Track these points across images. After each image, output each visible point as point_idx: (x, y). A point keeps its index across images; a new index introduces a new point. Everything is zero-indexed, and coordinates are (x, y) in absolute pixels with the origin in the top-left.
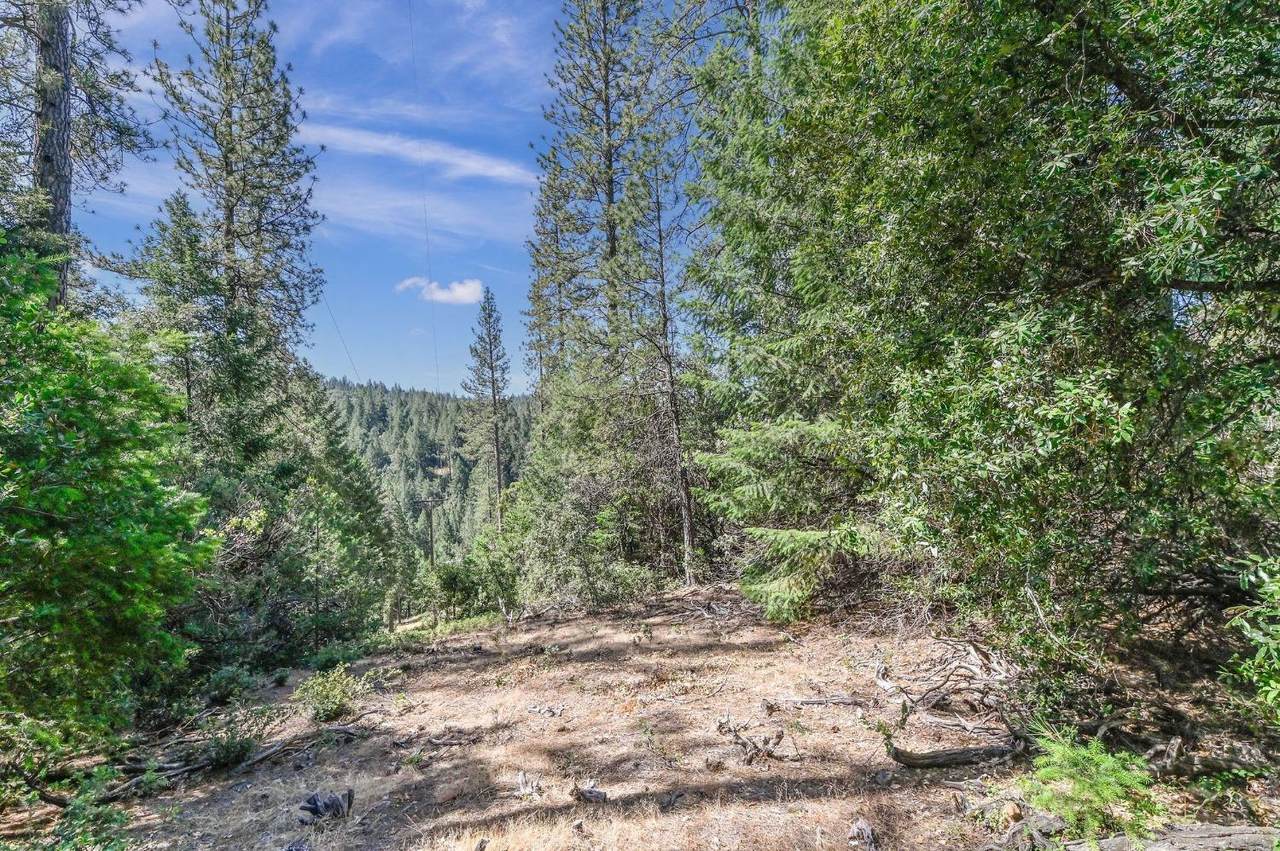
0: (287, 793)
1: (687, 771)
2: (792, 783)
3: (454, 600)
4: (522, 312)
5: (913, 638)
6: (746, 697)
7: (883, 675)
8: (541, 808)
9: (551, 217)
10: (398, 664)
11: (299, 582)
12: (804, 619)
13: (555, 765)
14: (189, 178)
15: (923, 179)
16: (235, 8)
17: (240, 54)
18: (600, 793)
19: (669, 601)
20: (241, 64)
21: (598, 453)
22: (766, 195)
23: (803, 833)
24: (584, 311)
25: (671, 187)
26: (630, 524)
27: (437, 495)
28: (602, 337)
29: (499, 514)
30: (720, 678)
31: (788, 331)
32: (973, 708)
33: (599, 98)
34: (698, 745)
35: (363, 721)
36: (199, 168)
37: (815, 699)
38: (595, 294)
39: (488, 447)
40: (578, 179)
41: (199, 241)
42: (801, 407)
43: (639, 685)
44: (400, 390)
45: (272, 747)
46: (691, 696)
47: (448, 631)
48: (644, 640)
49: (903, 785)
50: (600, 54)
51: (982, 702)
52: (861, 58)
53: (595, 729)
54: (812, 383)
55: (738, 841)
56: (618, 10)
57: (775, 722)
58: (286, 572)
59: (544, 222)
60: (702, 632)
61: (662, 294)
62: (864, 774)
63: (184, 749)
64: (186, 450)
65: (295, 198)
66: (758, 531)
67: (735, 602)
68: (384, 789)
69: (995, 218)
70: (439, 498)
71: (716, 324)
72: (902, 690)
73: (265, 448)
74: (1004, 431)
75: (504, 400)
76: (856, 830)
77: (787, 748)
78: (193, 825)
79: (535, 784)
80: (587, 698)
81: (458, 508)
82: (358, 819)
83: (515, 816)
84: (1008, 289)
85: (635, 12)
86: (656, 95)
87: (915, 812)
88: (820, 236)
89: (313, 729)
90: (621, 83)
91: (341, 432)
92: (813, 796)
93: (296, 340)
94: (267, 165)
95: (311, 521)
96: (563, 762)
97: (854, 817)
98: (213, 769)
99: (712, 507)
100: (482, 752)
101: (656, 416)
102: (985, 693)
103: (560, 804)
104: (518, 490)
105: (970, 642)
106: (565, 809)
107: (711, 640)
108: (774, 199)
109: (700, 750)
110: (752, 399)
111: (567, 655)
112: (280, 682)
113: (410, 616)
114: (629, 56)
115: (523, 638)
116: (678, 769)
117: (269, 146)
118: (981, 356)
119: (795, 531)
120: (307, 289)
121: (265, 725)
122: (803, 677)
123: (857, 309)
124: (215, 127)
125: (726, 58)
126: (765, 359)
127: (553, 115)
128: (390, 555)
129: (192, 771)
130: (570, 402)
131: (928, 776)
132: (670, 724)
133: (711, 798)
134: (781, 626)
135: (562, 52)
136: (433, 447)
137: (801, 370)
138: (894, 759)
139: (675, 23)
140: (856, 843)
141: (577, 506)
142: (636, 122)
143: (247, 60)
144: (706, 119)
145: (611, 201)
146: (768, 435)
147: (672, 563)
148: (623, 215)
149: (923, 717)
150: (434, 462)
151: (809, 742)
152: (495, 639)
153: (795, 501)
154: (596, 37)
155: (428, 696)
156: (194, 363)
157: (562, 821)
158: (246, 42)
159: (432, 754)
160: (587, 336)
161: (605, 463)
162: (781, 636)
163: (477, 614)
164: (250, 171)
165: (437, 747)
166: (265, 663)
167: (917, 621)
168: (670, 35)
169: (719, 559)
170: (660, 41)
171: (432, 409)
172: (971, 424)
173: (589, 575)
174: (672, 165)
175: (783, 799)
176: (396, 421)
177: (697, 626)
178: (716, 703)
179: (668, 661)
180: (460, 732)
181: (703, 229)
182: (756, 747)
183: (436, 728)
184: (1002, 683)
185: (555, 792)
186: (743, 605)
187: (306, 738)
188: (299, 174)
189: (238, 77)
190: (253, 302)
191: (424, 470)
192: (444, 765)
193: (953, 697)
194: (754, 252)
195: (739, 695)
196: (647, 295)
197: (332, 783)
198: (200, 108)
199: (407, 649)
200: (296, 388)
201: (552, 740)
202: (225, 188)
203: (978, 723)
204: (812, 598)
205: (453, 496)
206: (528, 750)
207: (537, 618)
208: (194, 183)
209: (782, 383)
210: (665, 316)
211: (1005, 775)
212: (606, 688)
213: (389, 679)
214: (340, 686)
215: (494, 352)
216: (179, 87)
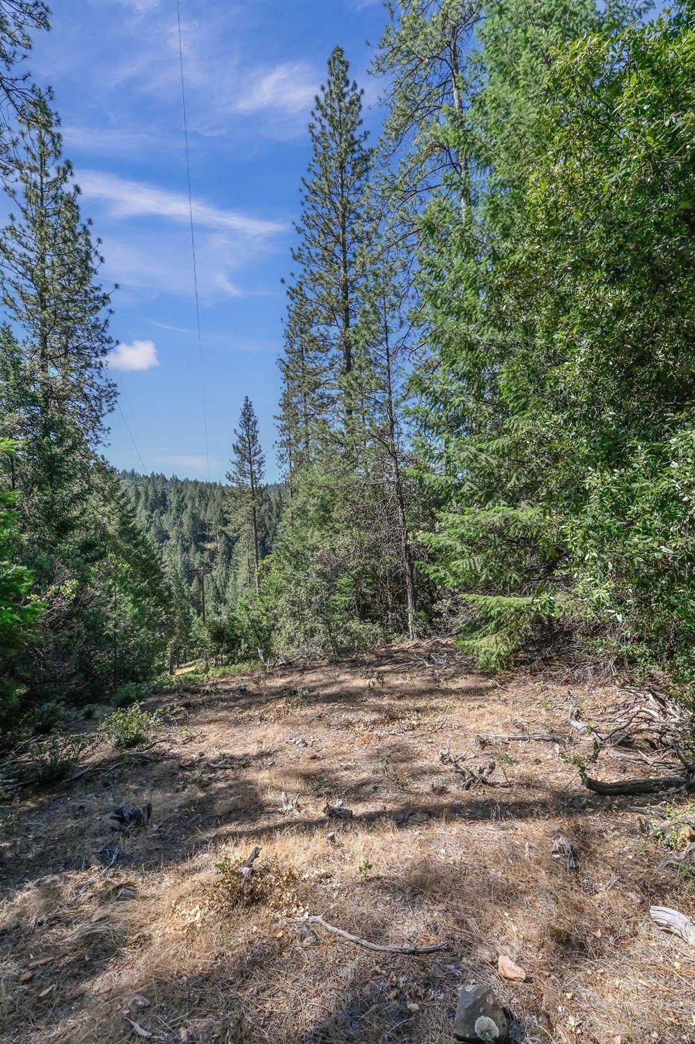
0: (100, 805)
1: (417, 794)
2: (505, 805)
3: (221, 650)
4: (275, 417)
5: (601, 686)
6: (462, 734)
7: (576, 717)
8: (300, 822)
9: (298, 340)
10: (181, 702)
11: (100, 634)
12: (508, 669)
13: (309, 787)
14: (11, 312)
15: (612, 311)
16: (47, 175)
17: (51, 212)
18: (348, 811)
19: (396, 653)
20: (52, 220)
21: (337, 532)
22: (476, 321)
23: (514, 846)
24: (325, 416)
25: (397, 314)
26: (364, 590)
27: (207, 565)
28: (340, 436)
29: (256, 580)
30: (440, 718)
31: (494, 433)
32: (653, 746)
33: (337, 241)
34: (425, 773)
35: (155, 748)
36: (20, 303)
37: (520, 736)
38: (334, 402)
39: (247, 526)
40: (320, 308)
41: (20, 363)
42: (506, 497)
43: (374, 722)
44: (177, 480)
45: (85, 767)
46: (418, 732)
47: (218, 675)
48: (378, 685)
49: (596, 808)
50: (339, 205)
51: (660, 741)
52: (561, 213)
53: (340, 757)
54: (515, 475)
55: (460, 853)
56: (353, 169)
57: (487, 754)
58: (91, 627)
59: (292, 343)
60: (424, 678)
61: (390, 402)
62: (563, 799)
63: (17, 768)
64: (15, 531)
65: (95, 327)
66: (471, 597)
67: (451, 654)
68: (174, 804)
69: (672, 341)
70: (209, 568)
71: (433, 427)
72: (592, 729)
73: (73, 528)
74: (680, 520)
75: (260, 487)
76: (558, 846)
77: (498, 777)
78: (28, 829)
79: (294, 802)
80: (333, 732)
81: (224, 575)
82: (155, 827)
83: (281, 827)
84: (684, 399)
85: (367, 170)
86: (385, 239)
87: (606, 832)
88: (524, 357)
89: (117, 754)
90: (356, 229)
91: (131, 515)
92: (521, 817)
93: (96, 441)
94: (73, 301)
95: (110, 587)
96: (316, 784)
97: (556, 834)
98: (40, 785)
99: (432, 577)
100: (250, 775)
101: (385, 502)
102: (662, 734)
103: (316, 819)
104: (272, 561)
105: (649, 691)
106: (320, 823)
107: (431, 685)
108: (484, 323)
109: (426, 777)
110: (465, 489)
111: (315, 696)
112: (89, 716)
113: (186, 661)
114: (362, 206)
115: (279, 682)
116: (409, 792)
117: (74, 285)
118: (661, 458)
119: (501, 597)
120: (104, 400)
121: (80, 750)
122: (509, 717)
123: (555, 417)
124: (32, 271)
125: (444, 209)
126: (476, 456)
127: (300, 256)
128: (170, 613)
129: (24, 786)
130: (314, 490)
131: (616, 802)
132: (401, 754)
133: (438, 817)
134: (490, 674)
135: (308, 205)
136: (204, 526)
137: (506, 464)
138: (588, 787)
139: (400, 179)
140: (558, 856)
141: (321, 574)
142: (368, 261)
143: (56, 217)
144: (427, 259)
145: (347, 326)
146: (478, 518)
147: (398, 621)
148: (357, 337)
149: (610, 753)
150: (205, 538)
151: (516, 772)
152: (256, 683)
153: (501, 573)
154: (335, 191)
155: (205, 728)
156: (18, 460)
157: (318, 833)
158: (56, 202)
159: (211, 776)
160: (328, 437)
161: (343, 540)
162: (490, 683)
163: (240, 661)
164: (60, 306)
165: (214, 770)
166: (76, 700)
167: (604, 672)
168: (396, 189)
169: (438, 620)
170: (387, 194)
171: (202, 495)
172: (652, 515)
173: (330, 631)
174: (396, 295)
175: (497, 818)
176: (174, 505)
177: (420, 674)
178: (438, 738)
179: (397, 703)
180: (232, 758)
181: (423, 348)
182: (473, 775)
183: (213, 754)
184: (677, 725)
185: (311, 809)
186: (457, 657)
187: (111, 761)
188: (97, 308)
189: (50, 231)
190: (63, 411)
191: (196, 544)
192: (221, 785)
193: (635, 736)
194: (466, 368)
195: (456, 732)
196: (377, 402)
197: (133, 797)
198: (20, 256)
199: (187, 690)
200: (96, 479)
201: (304, 766)
202: (40, 320)
203: (657, 758)
204: (515, 651)
205: (220, 565)
206: (287, 774)
207: (289, 666)
208: (16, 316)
209: (490, 474)
210: (392, 420)
211: (679, 802)
212: (348, 725)
213: (175, 715)
214: (135, 719)
215: (253, 449)
216: (4, 240)
